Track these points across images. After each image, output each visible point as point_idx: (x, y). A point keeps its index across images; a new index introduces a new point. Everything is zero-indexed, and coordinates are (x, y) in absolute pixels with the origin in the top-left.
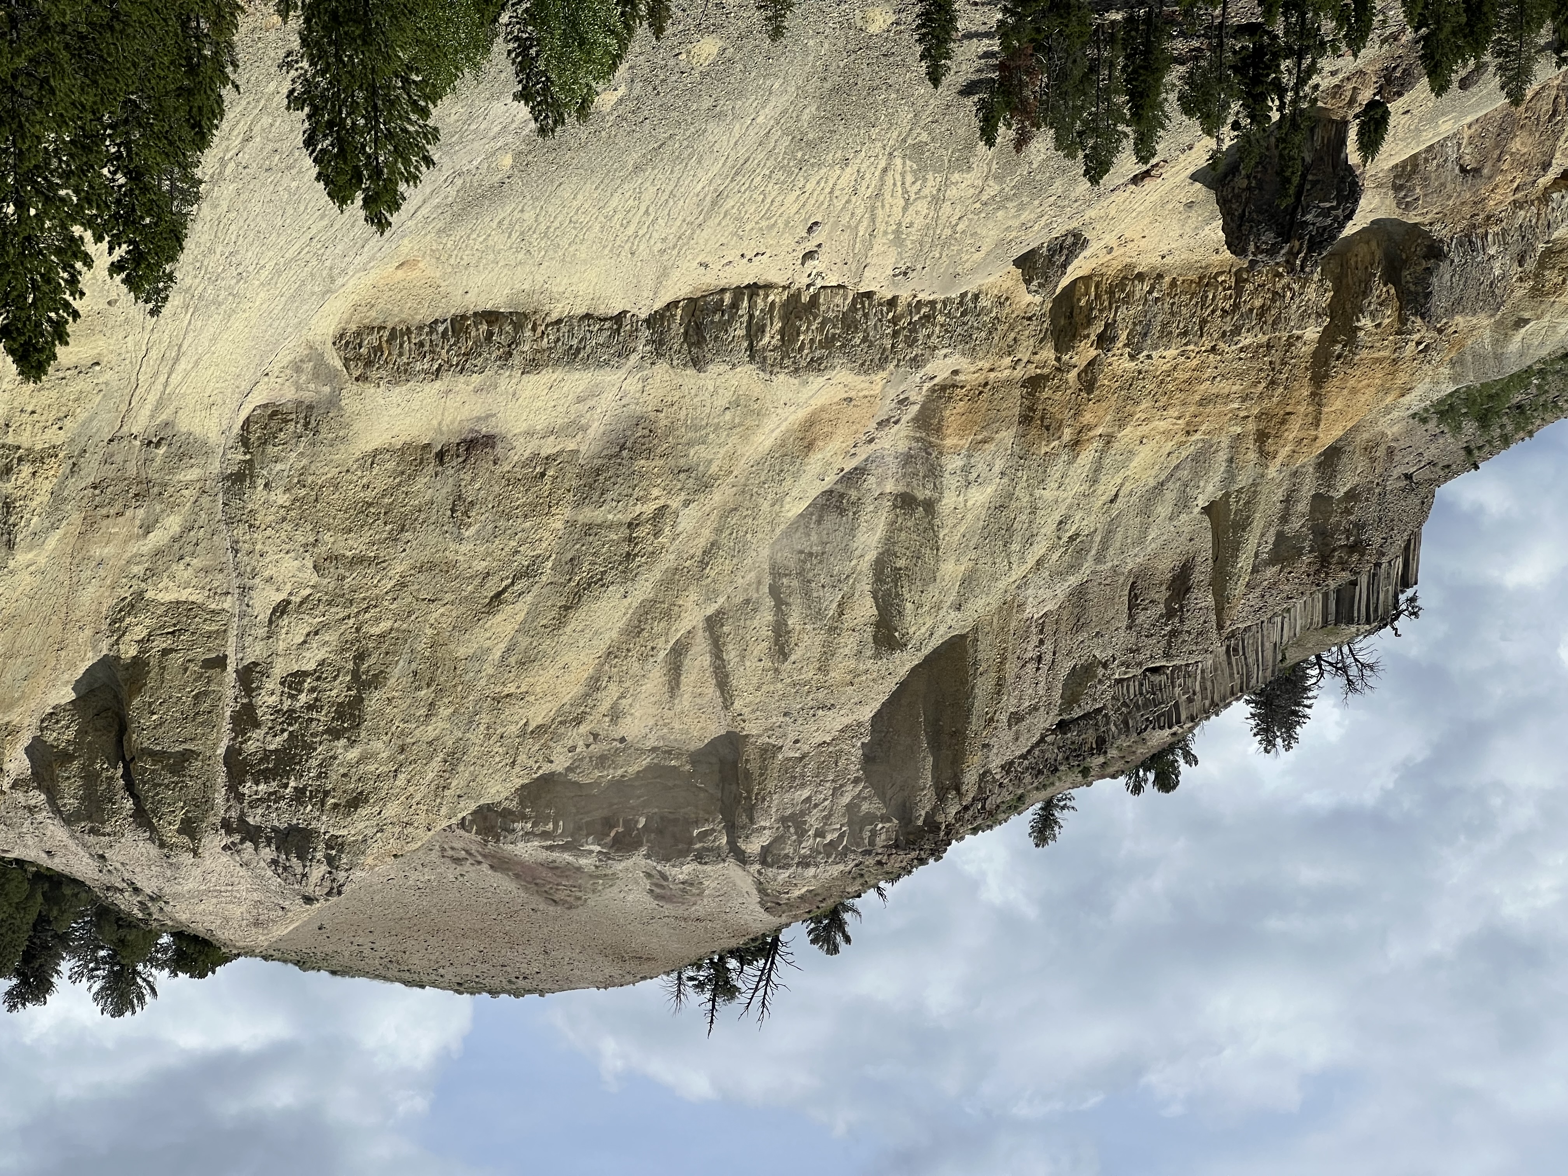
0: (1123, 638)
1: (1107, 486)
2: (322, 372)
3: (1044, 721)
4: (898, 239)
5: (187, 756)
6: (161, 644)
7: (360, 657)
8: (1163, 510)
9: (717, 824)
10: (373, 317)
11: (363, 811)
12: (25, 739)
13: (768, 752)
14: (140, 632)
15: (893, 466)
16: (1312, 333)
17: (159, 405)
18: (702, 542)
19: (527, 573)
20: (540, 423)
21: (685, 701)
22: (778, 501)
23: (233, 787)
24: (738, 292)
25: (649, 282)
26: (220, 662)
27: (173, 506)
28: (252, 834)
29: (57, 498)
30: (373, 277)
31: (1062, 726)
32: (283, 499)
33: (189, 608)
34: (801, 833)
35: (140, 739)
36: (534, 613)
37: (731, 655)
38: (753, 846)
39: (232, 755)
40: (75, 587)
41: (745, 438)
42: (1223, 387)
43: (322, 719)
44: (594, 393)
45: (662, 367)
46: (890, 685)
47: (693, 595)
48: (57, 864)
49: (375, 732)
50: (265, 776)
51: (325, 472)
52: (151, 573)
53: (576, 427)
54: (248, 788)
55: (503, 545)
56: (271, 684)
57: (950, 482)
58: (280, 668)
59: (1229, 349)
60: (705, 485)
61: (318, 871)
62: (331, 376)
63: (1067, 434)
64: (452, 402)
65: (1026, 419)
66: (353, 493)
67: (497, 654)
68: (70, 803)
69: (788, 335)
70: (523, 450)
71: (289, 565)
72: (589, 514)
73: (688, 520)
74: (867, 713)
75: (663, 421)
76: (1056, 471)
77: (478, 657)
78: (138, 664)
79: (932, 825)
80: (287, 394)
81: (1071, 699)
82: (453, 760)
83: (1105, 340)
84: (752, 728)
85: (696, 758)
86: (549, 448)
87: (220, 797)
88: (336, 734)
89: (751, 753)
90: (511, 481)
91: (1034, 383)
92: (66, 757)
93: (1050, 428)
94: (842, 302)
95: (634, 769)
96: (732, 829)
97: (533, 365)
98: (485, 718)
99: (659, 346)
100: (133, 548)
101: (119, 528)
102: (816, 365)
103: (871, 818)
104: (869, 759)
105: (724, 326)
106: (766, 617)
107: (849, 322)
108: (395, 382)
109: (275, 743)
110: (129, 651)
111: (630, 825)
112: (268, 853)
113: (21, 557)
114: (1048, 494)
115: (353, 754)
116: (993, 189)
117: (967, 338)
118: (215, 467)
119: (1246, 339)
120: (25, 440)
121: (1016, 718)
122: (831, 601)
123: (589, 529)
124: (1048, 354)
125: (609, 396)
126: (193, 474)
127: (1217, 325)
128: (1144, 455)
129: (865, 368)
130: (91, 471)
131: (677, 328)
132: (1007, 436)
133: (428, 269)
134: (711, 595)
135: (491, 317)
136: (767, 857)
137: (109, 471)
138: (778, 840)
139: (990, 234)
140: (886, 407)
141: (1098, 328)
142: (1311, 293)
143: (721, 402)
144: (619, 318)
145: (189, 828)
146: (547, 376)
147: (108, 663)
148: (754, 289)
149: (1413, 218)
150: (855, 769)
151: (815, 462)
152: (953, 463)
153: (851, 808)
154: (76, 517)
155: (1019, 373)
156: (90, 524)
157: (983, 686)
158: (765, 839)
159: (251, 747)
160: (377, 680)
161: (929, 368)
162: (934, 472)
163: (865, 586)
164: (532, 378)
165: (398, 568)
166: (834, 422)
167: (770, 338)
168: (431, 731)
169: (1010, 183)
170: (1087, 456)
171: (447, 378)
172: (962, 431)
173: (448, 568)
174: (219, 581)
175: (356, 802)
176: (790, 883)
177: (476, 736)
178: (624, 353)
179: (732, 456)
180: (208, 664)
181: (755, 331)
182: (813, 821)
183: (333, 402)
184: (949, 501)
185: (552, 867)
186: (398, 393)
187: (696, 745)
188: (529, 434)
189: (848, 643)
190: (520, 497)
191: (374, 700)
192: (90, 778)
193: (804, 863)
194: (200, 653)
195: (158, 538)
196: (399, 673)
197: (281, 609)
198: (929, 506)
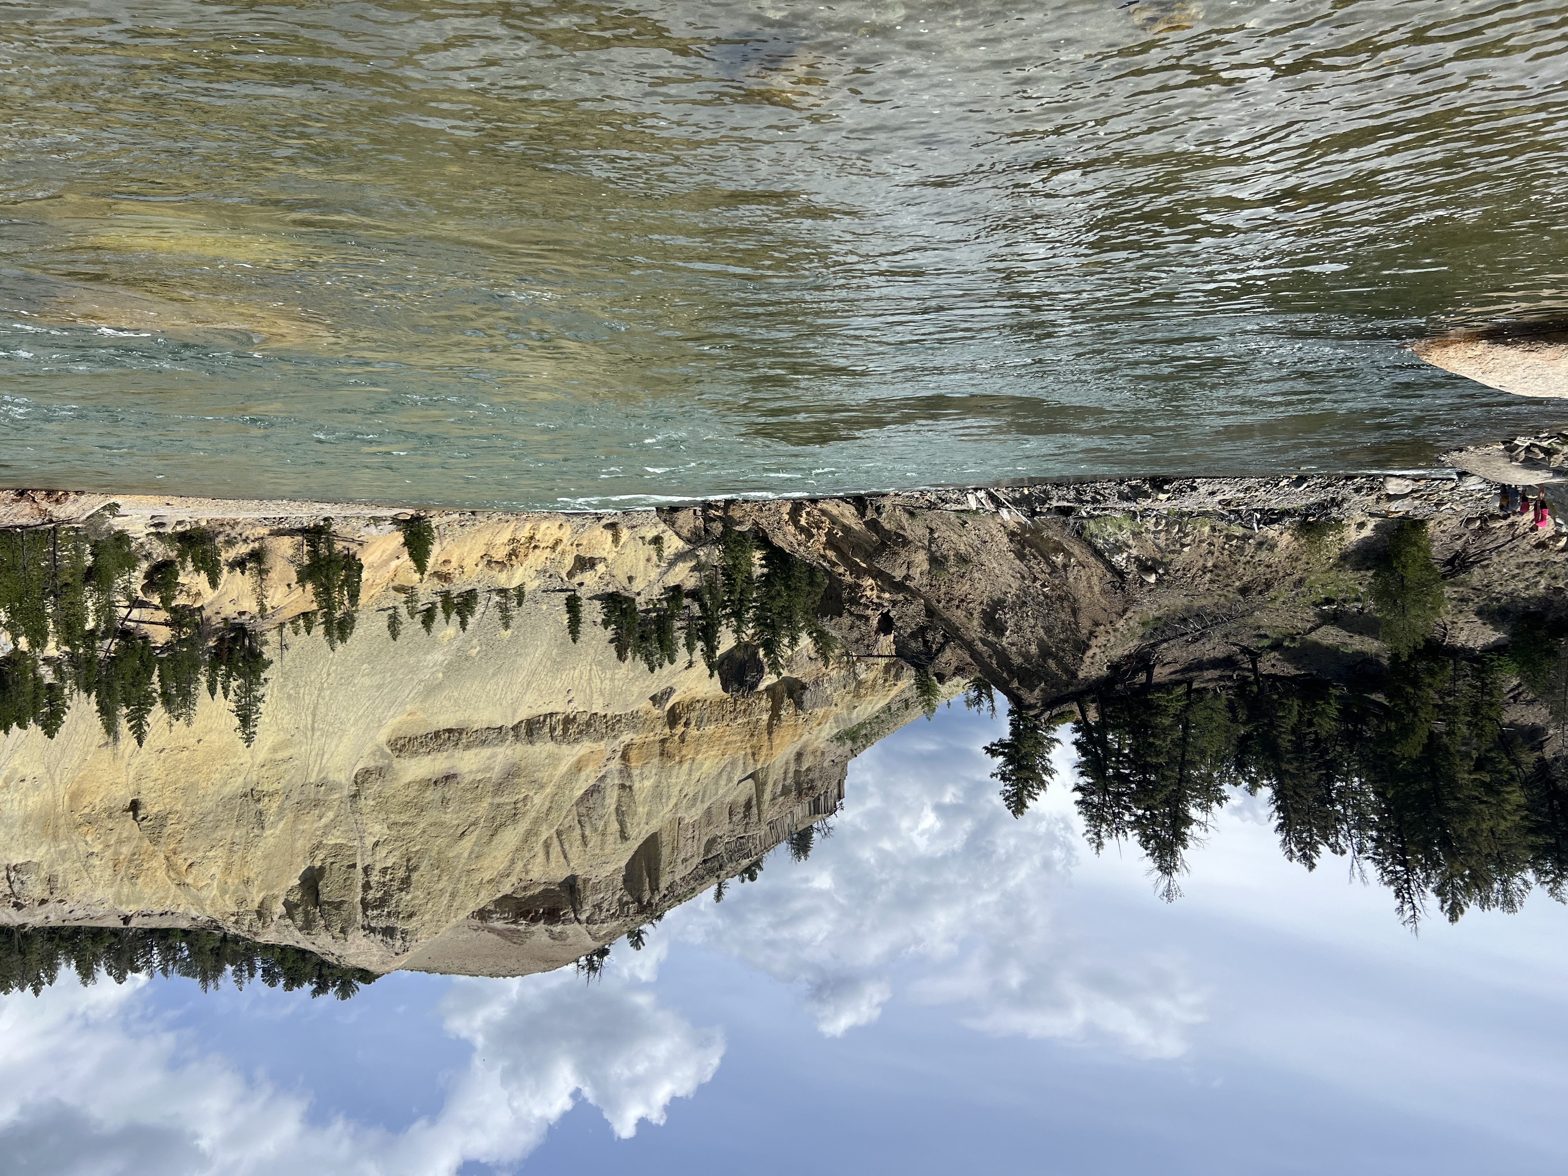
0: (728, 827)
1: (696, 776)
2: (383, 755)
3: (697, 860)
4: (602, 694)
5: (342, 903)
6: (330, 860)
7: (409, 860)
8: (723, 782)
9: (569, 909)
10: (401, 734)
11: (415, 919)
12: (282, 900)
13: (586, 881)
14: (321, 856)
15: (616, 774)
16: (765, 717)
17: (320, 772)
18: (546, 807)
19: (474, 824)
20: (474, 768)
21: (553, 864)
22: (572, 790)
23: (364, 913)
24: (546, 716)
25: (510, 714)
26: (354, 866)
27: (329, 809)
28: (373, 930)
29: (281, 809)
30: (398, 719)
31: (705, 861)
32: (372, 803)
33: (341, 846)
34: (601, 911)
35: (323, 898)
36: (479, 838)
37: (567, 846)
38: (583, 917)
39: (363, 901)
40: (294, 841)
41: (555, 769)
42: (734, 738)
43: (396, 884)
44: (494, 756)
45: (519, 745)
46: (631, 853)
47: (545, 827)
48: (302, 945)
49: (417, 888)
50: (376, 907)
51: (388, 792)
52: (324, 834)
53: (489, 769)
54: (369, 913)
55: (463, 814)
56: (375, 872)
57: (636, 779)
58: (378, 867)
59: (734, 725)
60: (542, 787)
61: (398, 943)
62: (388, 756)
63: (677, 759)
64: (437, 763)
65: (662, 754)
66: (402, 799)
67: (466, 855)
68: (300, 923)
69: (565, 730)
70: (469, 778)
71: (377, 828)
72: (497, 800)
73: (537, 800)
74: (623, 864)
75: (523, 764)
76: (675, 772)
77: (458, 856)
78: (322, 869)
79: (650, 904)
80: (372, 764)
81: (708, 850)
82: (453, 896)
83: (687, 724)
84: (579, 873)
85: (560, 885)
86: (479, 777)
87: (359, 917)
88: (401, 890)
89: (580, 882)
90: (465, 790)
91: (663, 741)
92: (297, 906)
93: (670, 757)
94: (586, 717)
95: (537, 891)
96: (575, 911)
97: (467, 747)
98: (464, 879)
99: (517, 736)
100: (316, 825)
101: (309, 818)
102: (576, 740)
103: (627, 903)
104: (625, 881)
105: (541, 729)
106: (578, 832)
107: (588, 724)
108: (411, 757)
109: (379, 895)
110: (318, 864)
111: (537, 912)
112: (380, 937)
113: (268, 832)
114: (673, 781)
115: (409, 897)
116: (631, 675)
117: (635, 727)
118: (346, 793)
119: (740, 721)
120: (265, 788)
121: (685, 860)
122: (600, 825)
123: (499, 805)
124: (667, 730)
125: (500, 757)
126: (337, 796)
127: (728, 717)
128: (707, 764)
129: (595, 741)
130: (295, 797)
131: (523, 730)
132: (656, 761)
133: (420, 715)
134: (551, 826)
135: (450, 731)
136: (589, 921)
137: (303, 797)
138: (593, 914)
139: (636, 690)
140: (608, 754)
141: (683, 720)
142: (763, 703)
143: (543, 756)
144: (501, 728)
145: (343, 931)
146: (473, 751)
147: (311, 869)
148: (551, 714)
149: (794, 676)
150: (620, 885)
151: (583, 775)
152: (636, 772)
153: (620, 900)
154: (291, 816)
155: (657, 738)
156: (297, 817)
157: (665, 852)
158: (587, 914)
159: (370, 897)
160: (415, 869)
161: (621, 739)
162: (630, 776)
163: (613, 817)
164: (467, 753)
165: (422, 826)
166: (588, 761)
167: (558, 732)
168: (440, 886)
169: (638, 672)
170: (686, 766)
171: (433, 754)
172: (637, 760)
173: (442, 824)
174: (351, 835)
175: (411, 916)
176: (599, 930)
177: (461, 886)
178: (503, 741)
179: (551, 775)
180: (349, 867)
181: (552, 729)
182: (605, 906)
183: (390, 766)
184: (637, 786)
185: (509, 930)
186: (413, 761)
187: (560, 880)
188: (471, 772)
189: (610, 839)
190: (469, 796)
191: (415, 876)
192: (306, 913)
193: (603, 922)
194: (346, 863)
195: (324, 821)
196: (424, 866)
197: (376, 844)
198: (630, 787)
